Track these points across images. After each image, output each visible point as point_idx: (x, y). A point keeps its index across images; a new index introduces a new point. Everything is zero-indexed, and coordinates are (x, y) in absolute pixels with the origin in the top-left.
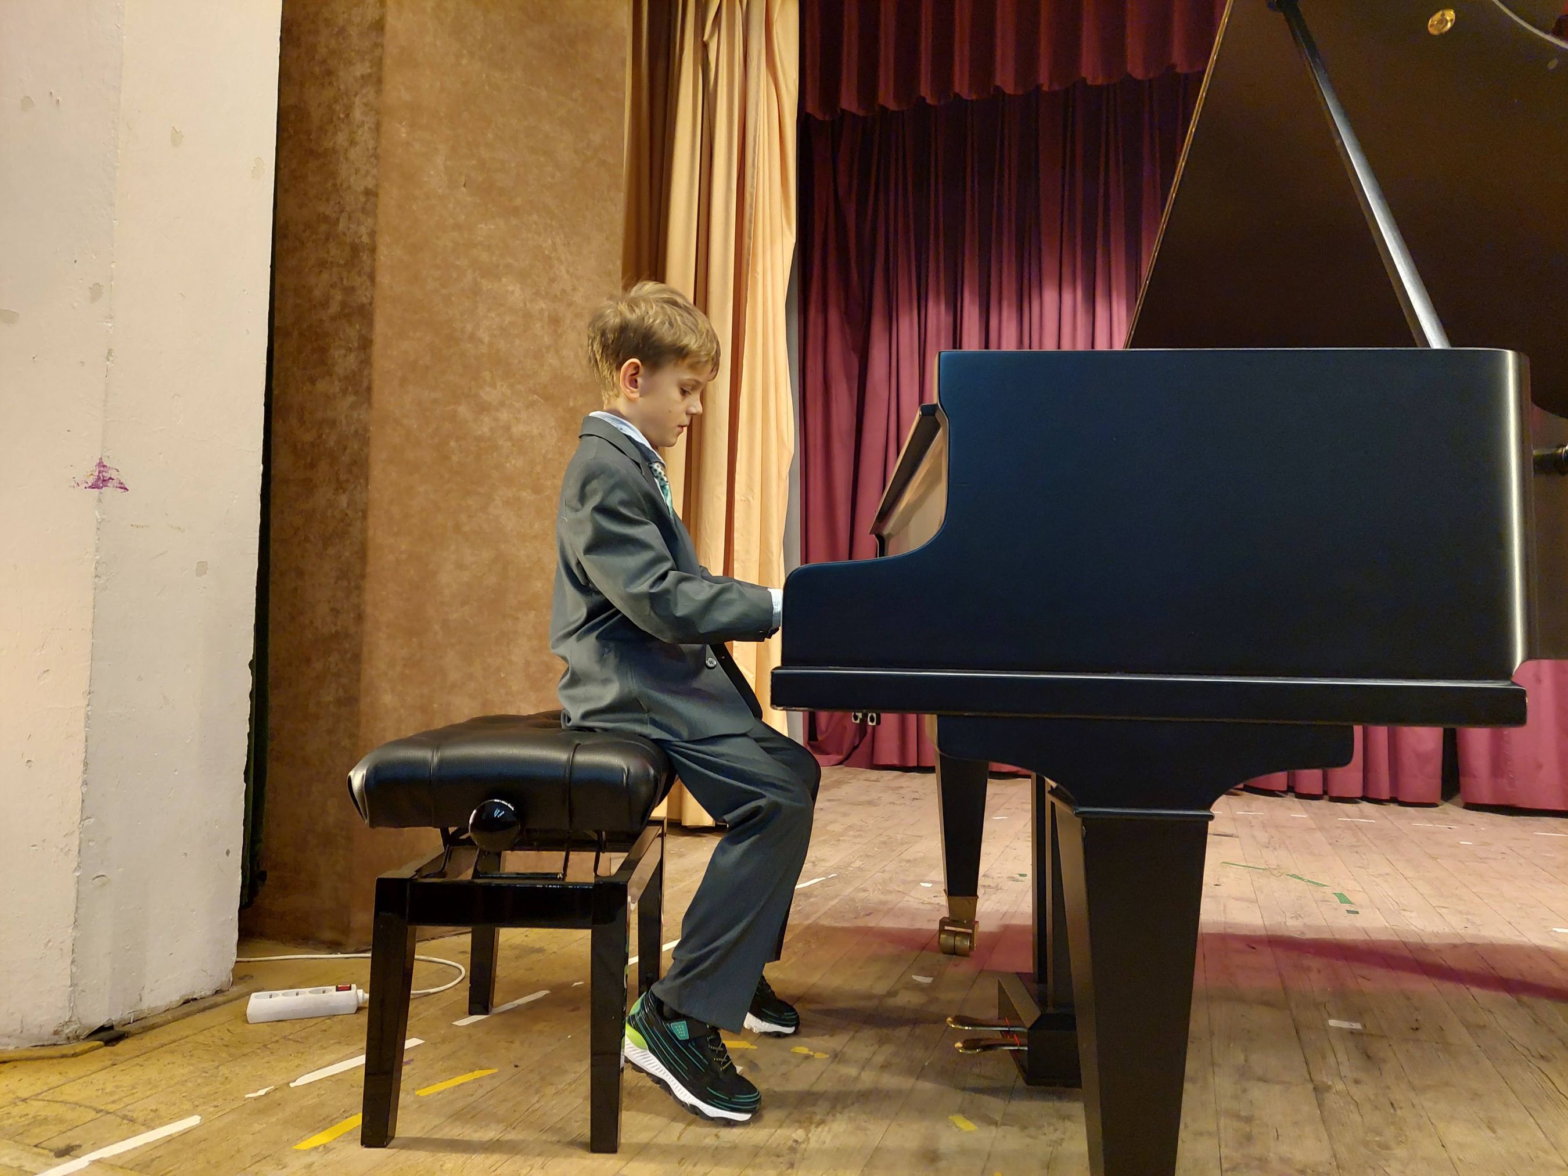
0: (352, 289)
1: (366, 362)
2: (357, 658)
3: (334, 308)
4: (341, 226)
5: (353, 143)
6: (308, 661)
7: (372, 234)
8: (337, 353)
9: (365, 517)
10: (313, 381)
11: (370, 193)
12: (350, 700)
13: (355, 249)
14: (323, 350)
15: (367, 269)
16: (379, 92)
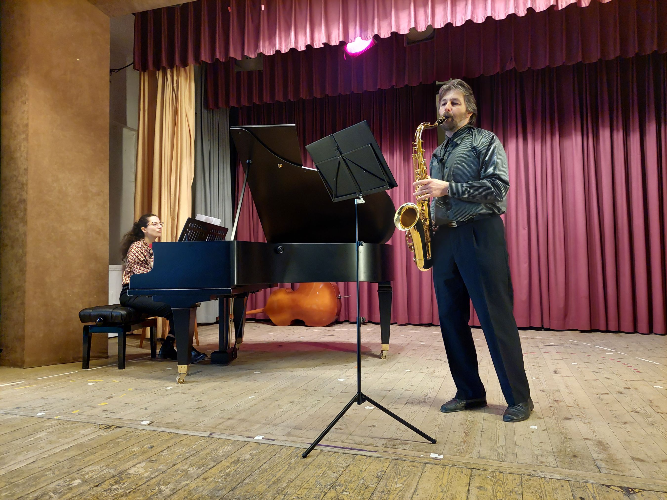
0: (21, 195)
1: (25, 214)
2: (24, 292)
3: (18, 200)
4: (19, 178)
5: (21, 156)
6: (13, 293)
7: (27, 181)
8: (18, 212)
9: (26, 255)
10: (13, 219)
11: (26, 170)
12: (23, 303)
13: (23, 184)
14: (15, 211)
15: (25, 190)
16: (28, 143)
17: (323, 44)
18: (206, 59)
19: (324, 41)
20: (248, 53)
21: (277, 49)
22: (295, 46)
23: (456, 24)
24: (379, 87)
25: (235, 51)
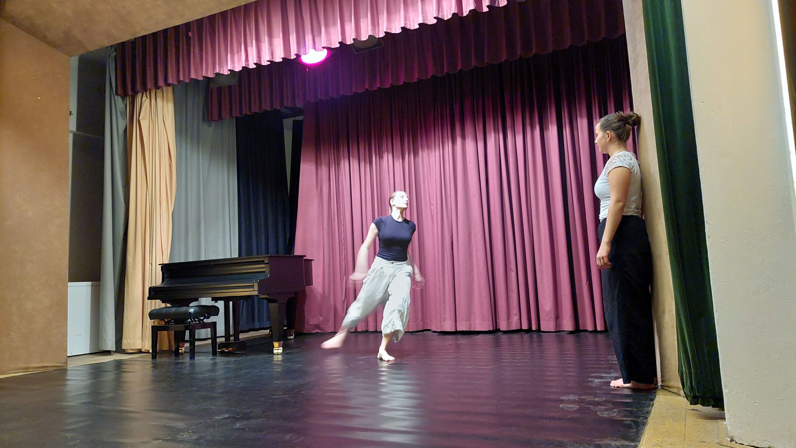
17: (268, 61)
18: (173, 81)
19: (268, 59)
20: (207, 73)
21: (229, 68)
22: (246, 65)
23: (378, 36)
24: (354, 90)
25: (196, 72)
